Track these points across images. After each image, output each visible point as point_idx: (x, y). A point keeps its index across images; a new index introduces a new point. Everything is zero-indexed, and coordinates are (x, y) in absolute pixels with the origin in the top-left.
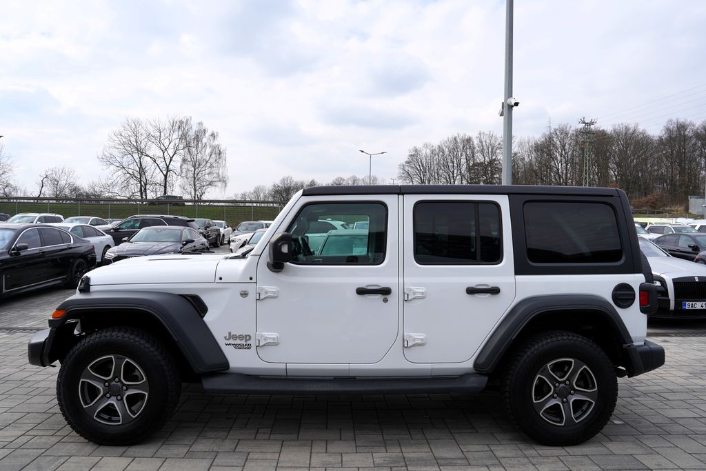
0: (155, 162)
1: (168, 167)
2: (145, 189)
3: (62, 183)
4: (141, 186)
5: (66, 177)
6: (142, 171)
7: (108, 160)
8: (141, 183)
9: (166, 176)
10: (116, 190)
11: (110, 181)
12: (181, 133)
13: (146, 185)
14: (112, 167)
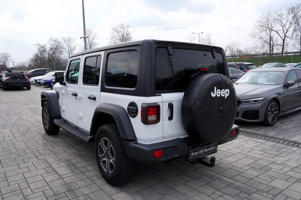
0: (278, 33)
1: (285, 35)
2: (273, 48)
3: (234, 49)
4: (270, 47)
5: (236, 46)
6: (271, 39)
7: (253, 36)
8: (270, 45)
9: (284, 40)
10: (258, 50)
11: (255, 46)
12: (293, 15)
13: (273, 46)
14: (256, 39)
